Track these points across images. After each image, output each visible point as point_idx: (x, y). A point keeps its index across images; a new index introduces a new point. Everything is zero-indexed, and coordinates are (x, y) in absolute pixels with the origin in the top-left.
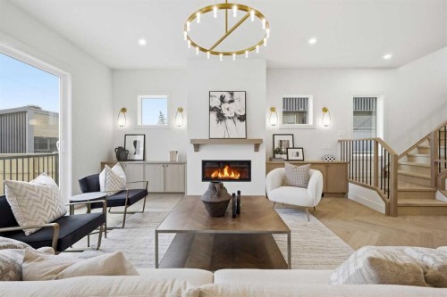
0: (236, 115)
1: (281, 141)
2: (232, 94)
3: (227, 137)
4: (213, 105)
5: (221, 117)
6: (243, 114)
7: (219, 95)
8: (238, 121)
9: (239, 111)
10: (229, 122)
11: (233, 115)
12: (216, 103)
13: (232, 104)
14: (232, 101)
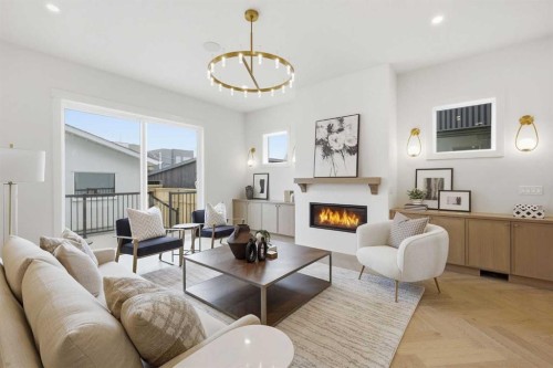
0: (345, 146)
1: (429, 180)
2: (341, 120)
3: (333, 175)
4: (319, 138)
5: (328, 151)
6: (354, 144)
7: (325, 124)
8: (347, 155)
9: (349, 141)
10: (337, 157)
11: (341, 147)
12: (323, 134)
13: (340, 134)
14: (341, 130)
